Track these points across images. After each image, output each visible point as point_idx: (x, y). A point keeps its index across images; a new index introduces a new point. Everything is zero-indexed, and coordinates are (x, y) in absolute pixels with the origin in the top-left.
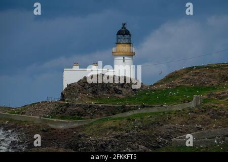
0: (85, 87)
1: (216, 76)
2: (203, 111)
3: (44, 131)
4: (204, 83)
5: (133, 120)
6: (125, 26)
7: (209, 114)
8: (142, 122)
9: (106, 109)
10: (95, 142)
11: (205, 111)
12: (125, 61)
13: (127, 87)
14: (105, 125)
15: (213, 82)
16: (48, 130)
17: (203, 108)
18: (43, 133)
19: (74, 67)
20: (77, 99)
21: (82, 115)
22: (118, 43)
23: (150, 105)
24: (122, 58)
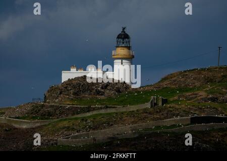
0: (68, 89)
1: (201, 78)
2: (157, 112)
3: (6, 130)
4: (189, 85)
5: (86, 120)
6: (125, 30)
7: (163, 114)
8: (93, 122)
9: (73, 109)
10: (47, 141)
11: (160, 111)
12: (123, 63)
13: (110, 89)
14: (60, 125)
15: (196, 84)
16: (11, 129)
17: (159, 109)
18: (6, 132)
19: (71, 69)
20: (57, 100)
21: (51, 116)
22: (117, 47)
23: (113, 106)
24: (120, 61)
